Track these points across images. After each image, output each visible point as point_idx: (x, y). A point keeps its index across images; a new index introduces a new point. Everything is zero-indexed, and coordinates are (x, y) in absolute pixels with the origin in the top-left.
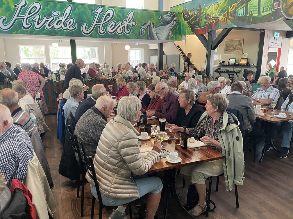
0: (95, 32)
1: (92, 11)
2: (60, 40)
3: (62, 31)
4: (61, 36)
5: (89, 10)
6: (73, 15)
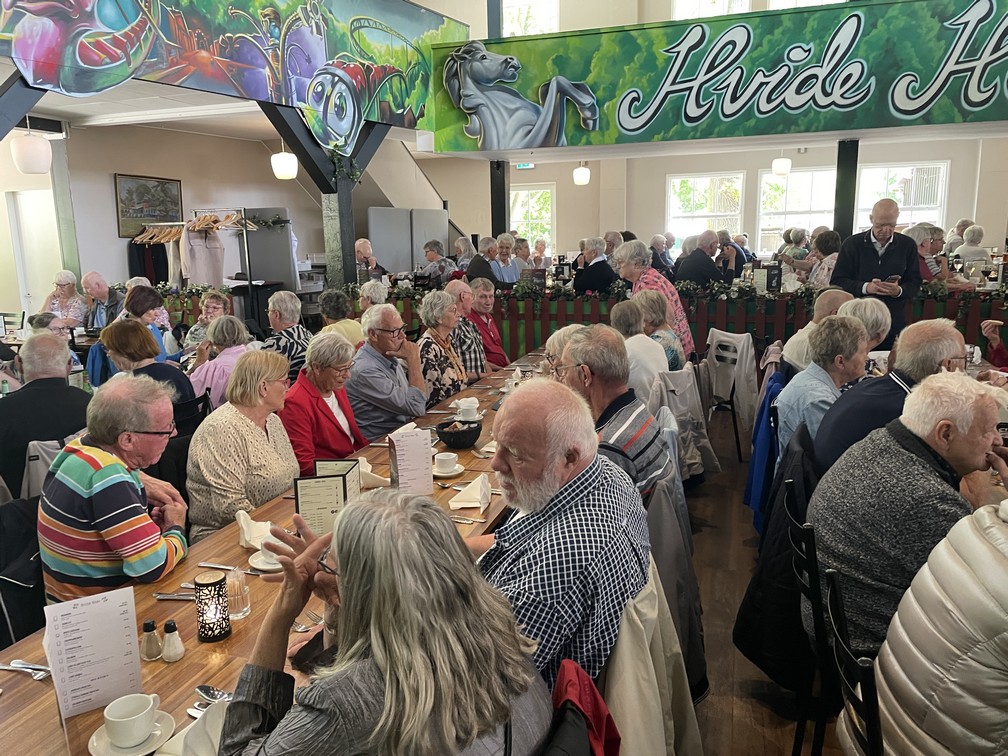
0: (947, 101)
1: (942, 20)
2: (802, 147)
3: (812, 114)
4: (807, 131)
5: (929, 19)
6: (863, 47)
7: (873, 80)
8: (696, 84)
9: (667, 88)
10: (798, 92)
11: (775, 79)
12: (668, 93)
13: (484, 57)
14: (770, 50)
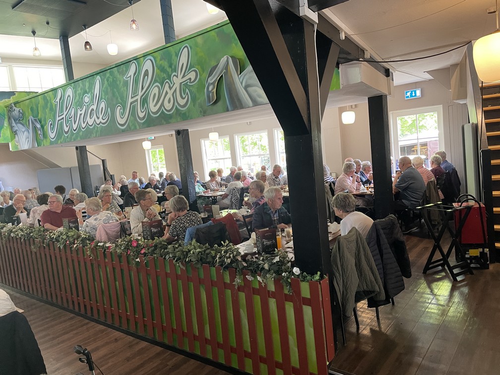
0: (133, 118)
5: (119, 76)
6: (103, 94)
7: (109, 109)
8: (64, 116)
9: (58, 119)
10: (91, 118)
11: (83, 112)
12: (58, 121)
13: (14, 110)
14: (79, 98)
